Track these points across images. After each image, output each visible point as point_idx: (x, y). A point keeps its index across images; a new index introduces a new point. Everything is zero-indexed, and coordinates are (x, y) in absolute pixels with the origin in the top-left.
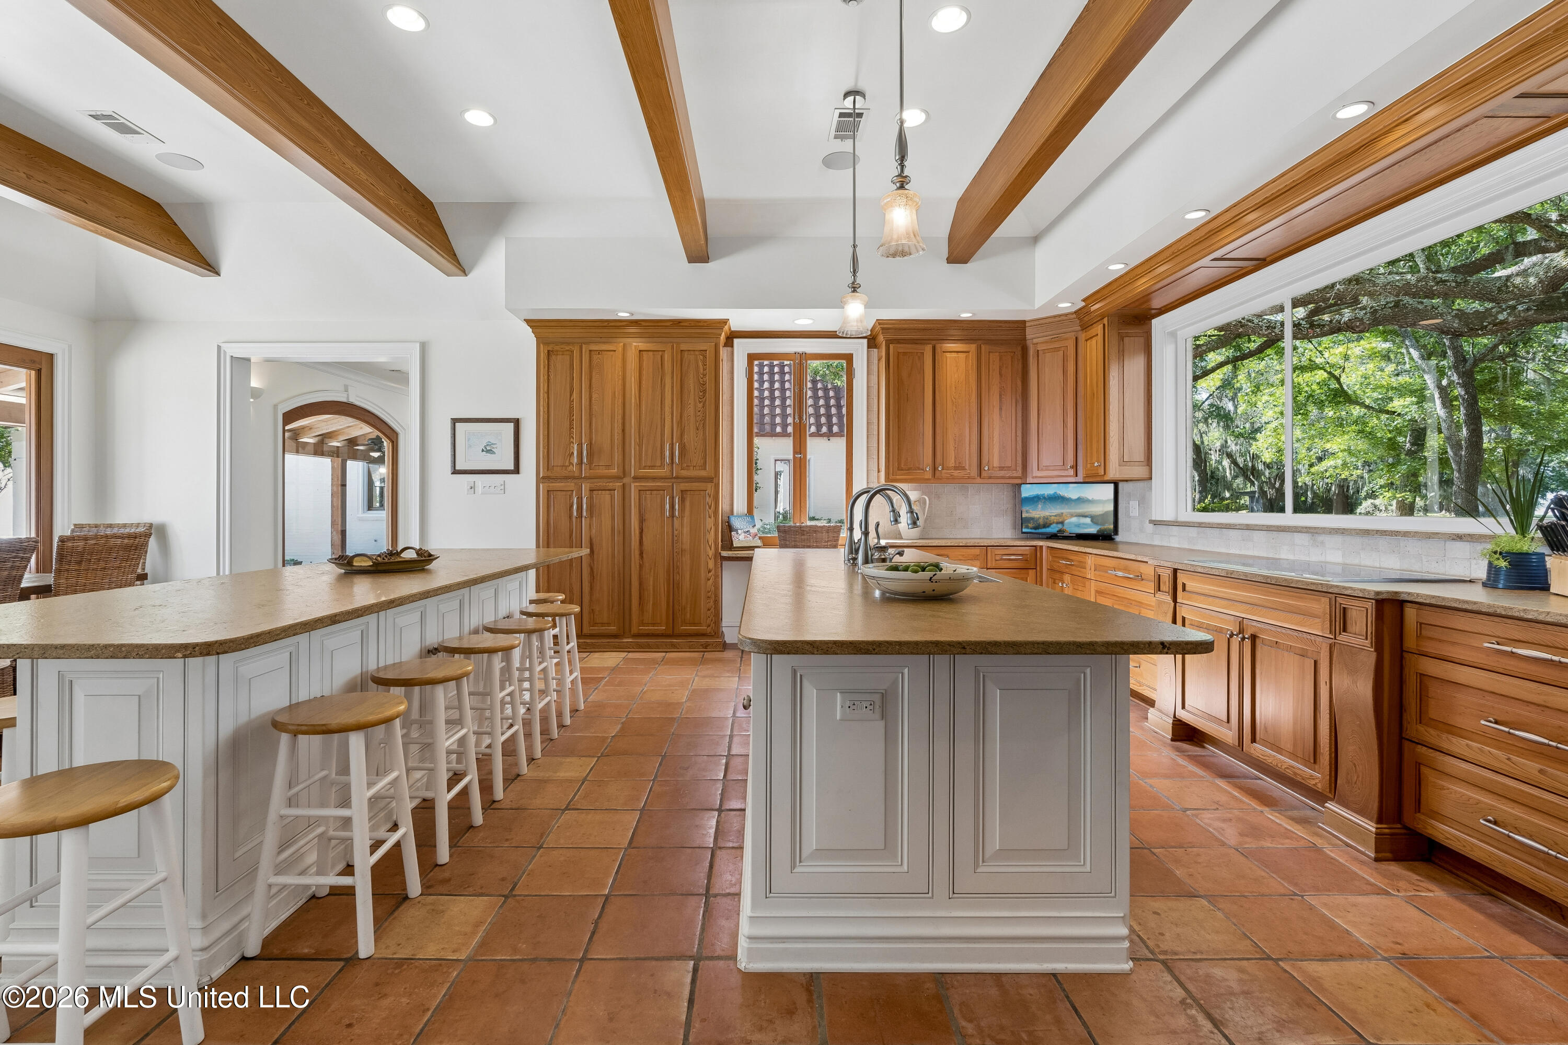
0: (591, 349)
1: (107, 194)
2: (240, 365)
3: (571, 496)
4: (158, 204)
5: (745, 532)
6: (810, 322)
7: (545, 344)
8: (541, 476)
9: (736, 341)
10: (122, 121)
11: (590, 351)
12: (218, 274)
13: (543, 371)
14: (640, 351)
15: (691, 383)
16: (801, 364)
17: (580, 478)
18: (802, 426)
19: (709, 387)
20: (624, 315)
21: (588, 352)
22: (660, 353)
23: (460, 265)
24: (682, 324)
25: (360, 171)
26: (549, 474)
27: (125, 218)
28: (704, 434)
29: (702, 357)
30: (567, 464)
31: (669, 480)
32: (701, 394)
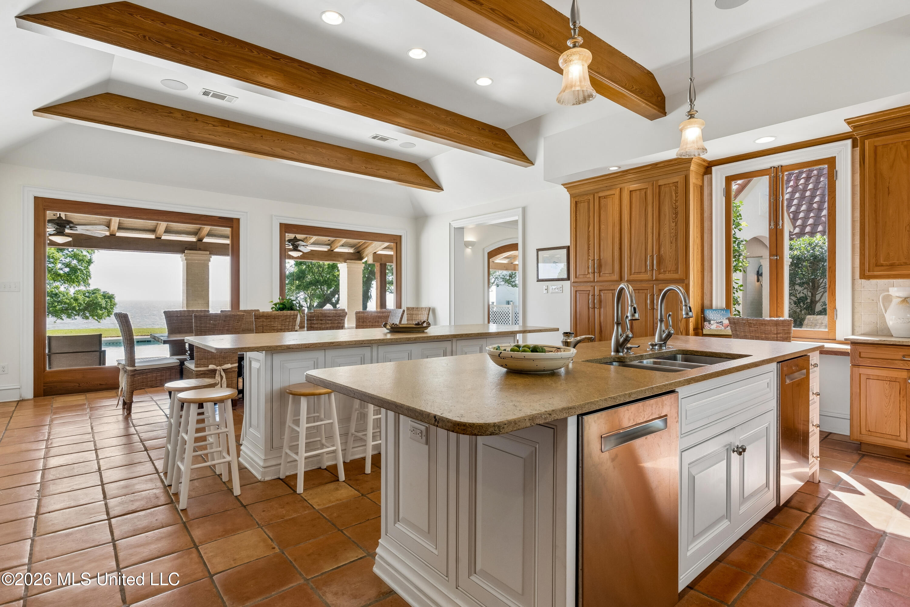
0: (600, 196)
1: (394, 166)
2: (461, 230)
3: (589, 295)
4: (416, 165)
5: (717, 323)
6: (772, 139)
7: (575, 197)
8: (572, 282)
9: (714, 169)
10: (381, 136)
11: (599, 197)
12: (443, 190)
13: (573, 215)
14: (631, 191)
15: (667, 209)
16: (776, 177)
17: (594, 281)
18: (778, 231)
19: (681, 210)
20: (614, 169)
21: (598, 198)
22: (645, 190)
23: (529, 160)
24: (659, 166)
25: (449, 129)
26: (577, 280)
27: (402, 174)
28: (676, 246)
29: (674, 188)
30: (587, 273)
31: (650, 282)
32: (674, 216)
